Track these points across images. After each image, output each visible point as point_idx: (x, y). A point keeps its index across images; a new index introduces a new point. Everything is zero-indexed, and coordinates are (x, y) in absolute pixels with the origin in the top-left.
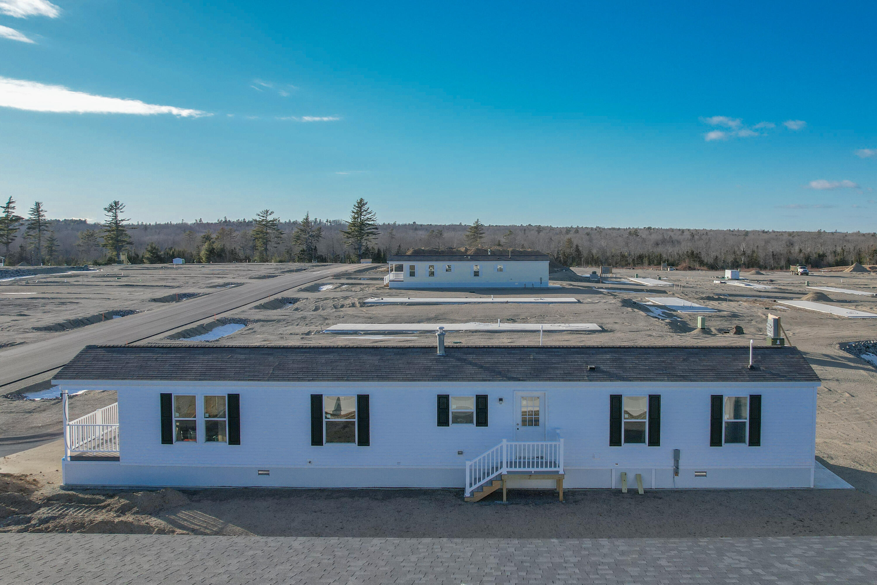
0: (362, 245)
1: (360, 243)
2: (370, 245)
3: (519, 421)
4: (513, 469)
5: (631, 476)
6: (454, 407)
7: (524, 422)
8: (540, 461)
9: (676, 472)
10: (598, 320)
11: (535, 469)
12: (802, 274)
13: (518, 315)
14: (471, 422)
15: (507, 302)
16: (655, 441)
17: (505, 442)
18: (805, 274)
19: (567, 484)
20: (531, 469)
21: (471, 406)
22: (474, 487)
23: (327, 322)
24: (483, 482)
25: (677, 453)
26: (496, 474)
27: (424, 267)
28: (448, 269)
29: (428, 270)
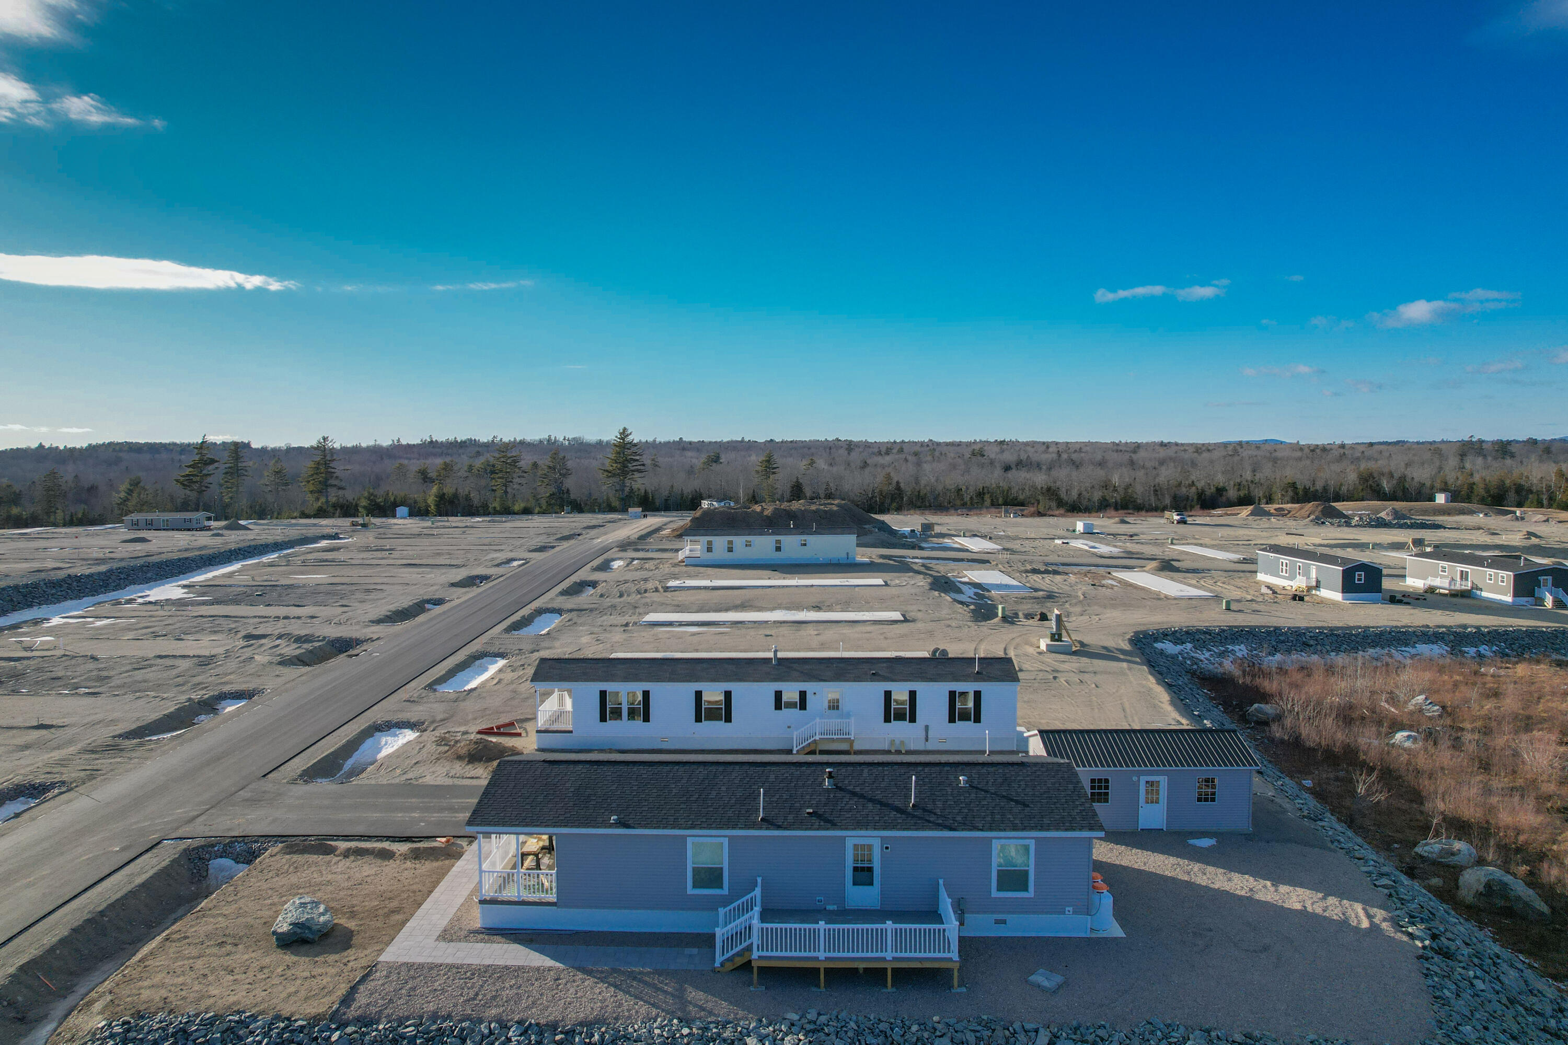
0: (625, 486)
1: (624, 483)
2: (636, 486)
3: (827, 708)
4: (823, 737)
5: (897, 742)
6: (785, 698)
7: (829, 708)
8: (840, 731)
9: (927, 740)
10: (903, 607)
11: (836, 736)
13: (823, 602)
14: (796, 708)
15: (812, 586)
16: (913, 719)
17: (818, 720)
19: (857, 747)
20: (834, 736)
21: (796, 698)
22: (799, 748)
23: (637, 610)
24: (804, 744)
25: (927, 728)
26: (812, 739)
27: (720, 542)
28: (748, 545)
29: (726, 545)
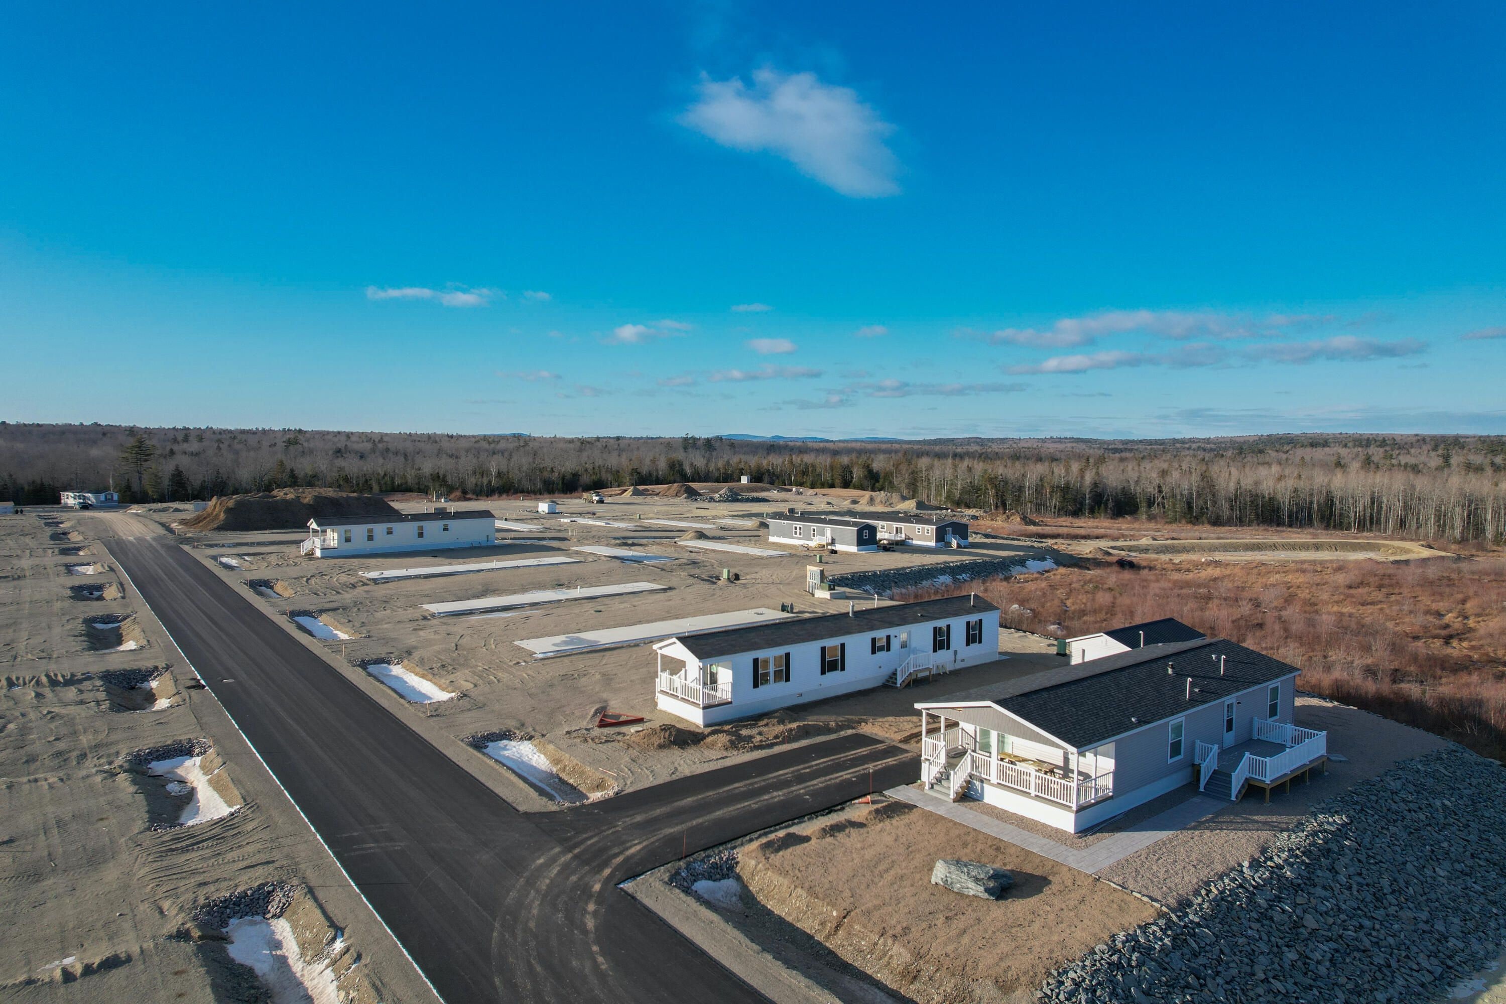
4: (914, 669)
5: (940, 666)
6: (877, 643)
7: (902, 647)
9: (955, 661)
12: (598, 502)
14: (884, 650)
15: (517, 567)
17: (912, 656)
18: (601, 501)
21: (884, 642)
24: (904, 677)
25: (955, 652)
26: (908, 672)
27: (359, 531)
28: (390, 532)
29: (366, 534)
